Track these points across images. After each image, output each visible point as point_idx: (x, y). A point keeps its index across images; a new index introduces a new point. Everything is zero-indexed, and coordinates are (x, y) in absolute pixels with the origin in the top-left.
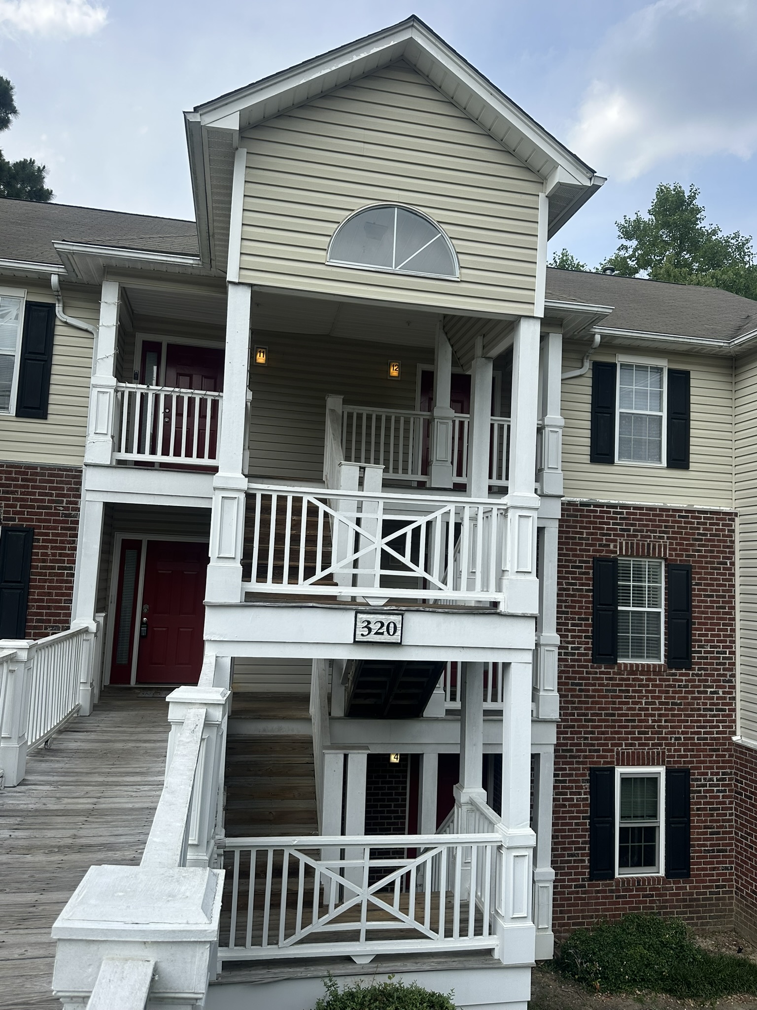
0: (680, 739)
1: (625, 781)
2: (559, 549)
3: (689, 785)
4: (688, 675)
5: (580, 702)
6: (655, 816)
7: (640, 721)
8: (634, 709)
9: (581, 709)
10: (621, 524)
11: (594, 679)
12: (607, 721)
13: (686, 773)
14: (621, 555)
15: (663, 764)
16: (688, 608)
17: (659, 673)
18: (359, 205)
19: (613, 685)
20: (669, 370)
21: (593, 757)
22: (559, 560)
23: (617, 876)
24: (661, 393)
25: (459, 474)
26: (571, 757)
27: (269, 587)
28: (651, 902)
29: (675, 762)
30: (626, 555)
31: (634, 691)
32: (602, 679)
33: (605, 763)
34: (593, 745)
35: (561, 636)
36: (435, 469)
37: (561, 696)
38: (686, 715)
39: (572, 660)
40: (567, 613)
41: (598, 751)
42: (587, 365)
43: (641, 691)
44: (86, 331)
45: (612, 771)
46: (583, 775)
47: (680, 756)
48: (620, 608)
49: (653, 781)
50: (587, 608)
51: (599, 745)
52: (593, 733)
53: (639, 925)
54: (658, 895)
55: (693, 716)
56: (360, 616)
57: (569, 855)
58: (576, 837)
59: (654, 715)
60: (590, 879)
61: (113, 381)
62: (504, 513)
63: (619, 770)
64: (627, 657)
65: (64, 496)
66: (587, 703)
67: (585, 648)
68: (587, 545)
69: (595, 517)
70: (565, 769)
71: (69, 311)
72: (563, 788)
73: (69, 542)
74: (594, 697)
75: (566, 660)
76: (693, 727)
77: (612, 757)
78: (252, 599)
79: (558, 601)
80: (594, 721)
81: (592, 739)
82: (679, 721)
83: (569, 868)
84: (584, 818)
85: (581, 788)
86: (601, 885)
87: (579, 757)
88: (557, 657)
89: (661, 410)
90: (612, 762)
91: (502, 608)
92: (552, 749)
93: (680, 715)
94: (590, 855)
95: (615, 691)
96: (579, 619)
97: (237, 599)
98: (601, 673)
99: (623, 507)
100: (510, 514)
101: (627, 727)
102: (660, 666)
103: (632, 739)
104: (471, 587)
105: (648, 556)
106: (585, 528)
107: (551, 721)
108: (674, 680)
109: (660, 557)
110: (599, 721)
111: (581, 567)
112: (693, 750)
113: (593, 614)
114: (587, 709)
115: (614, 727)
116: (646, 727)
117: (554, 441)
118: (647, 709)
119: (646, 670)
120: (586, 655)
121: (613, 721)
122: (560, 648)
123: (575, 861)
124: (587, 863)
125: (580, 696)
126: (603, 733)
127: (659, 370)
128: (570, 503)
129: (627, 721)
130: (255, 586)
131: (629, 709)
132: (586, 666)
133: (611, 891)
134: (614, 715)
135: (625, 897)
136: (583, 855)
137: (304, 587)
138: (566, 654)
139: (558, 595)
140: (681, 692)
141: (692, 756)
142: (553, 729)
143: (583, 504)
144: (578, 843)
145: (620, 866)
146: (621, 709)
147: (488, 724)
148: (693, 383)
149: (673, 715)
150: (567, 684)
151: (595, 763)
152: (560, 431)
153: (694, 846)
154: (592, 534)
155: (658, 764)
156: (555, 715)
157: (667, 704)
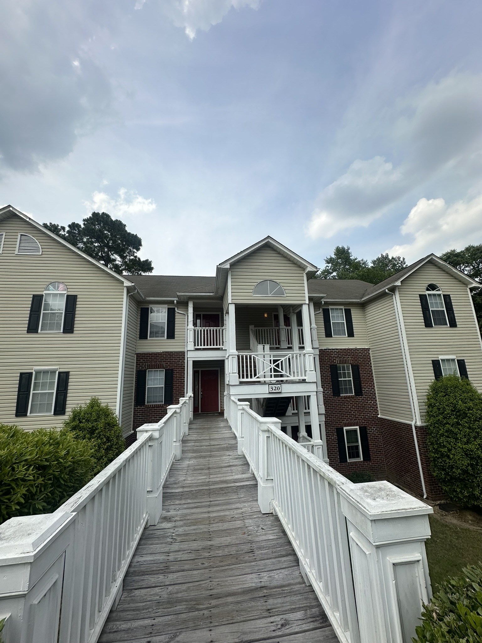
0: (362, 417)
1: (347, 431)
2: (320, 363)
3: (367, 432)
4: (362, 398)
5: (331, 408)
6: (358, 442)
7: (349, 413)
8: (347, 409)
9: (331, 410)
10: (337, 354)
11: (334, 401)
12: (339, 413)
13: (365, 428)
14: (338, 363)
15: (358, 426)
16: (359, 377)
17: (353, 398)
18: (259, 281)
19: (340, 402)
20: (345, 309)
21: (336, 425)
22: (320, 367)
23: (348, 461)
24: (343, 316)
25: (289, 344)
26: (330, 425)
27: (245, 380)
28: (360, 469)
29: (361, 425)
30: (339, 364)
31: (346, 404)
32: (336, 401)
33: (340, 426)
34: (336, 421)
35: (323, 389)
36: (282, 343)
37: (325, 407)
38: (363, 410)
39: (327, 396)
40: (324, 382)
41: (338, 423)
42: (321, 310)
43: (348, 404)
44: (184, 314)
45: (343, 428)
46: (334, 430)
47: (362, 423)
48: (339, 379)
49: (355, 431)
50: (330, 380)
51: (338, 421)
52: (336, 417)
53: (356, 475)
54: (362, 467)
55: (365, 410)
56: (270, 386)
57: (333, 455)
58: (334, 449)
59: (353, 411)
60: (340, 463)
61: (193, 327)
62: (304, 355)
63: (345, 428)
64: (343, 394)
65: (181, 359)
66: (333, 408)
67: (330, 392)
68: (327, 361)
69: (329, 353)
70: (328, 429)
71: (179, 309)
72: (329, 434)
73: (183, 372)
74: (335, 406)
75: (325, 396)
76: (366, 413)
77: (342, 424)
78: (241, 383)
79: (321, 379)
80: (335, 414)
81: (335, 419)
82: (361, 412)
83: (333, 459)
84: (336, 444)
85: (334, 434)
86: (344, 464)
87: (332, 425)
88: (322, 395)
89: (344, 321)
90: (342, 426)
91: (307, 381)
92: (324, 422)
93: (361, 410)
94: (339, 455)
95: (341, 404)
96: (328, 383)
97: (238, 383)
98: (336, 399)
99: (337, 349)
100: (306, 355)
101: (346, 415)
102: (353, 395)
103: (348, 418)
104: (298, 376)
105: (346, 363)
106: (326, 356)
107: (323, 414)
108: (358, 400)
109: (349, 363)
110: (337, 413)
111: (326, 368)
112: (366, 421)
113: (332, 382)
114: (333, 410)
115: (342, 415)
116: (351, 414)
117: (315, 332)
118: (351, 409)
119: (349, 397)
120: (331, 394)
121: (341, 413)
122: (323, 392)
123: (335, 457)
124: (338, 458)
125: (331, 407)
126: (339, 417)
127: (342, 309)
128: (321, 350)
129: (345, 413)
130: (242, 380)
131: (345, 409)
132: (331, 398)
133: (347, 466)
134: (341, 411)
135: (351, 468)
136: (337, 455)
137: (254, 379)
138: (325, 394)
139: (321, 377)
140: (360, 403)
141: (366, 422)
142: (324, 416)
143: (325, 350)
144: (335, 451)
145: (349, 458)
146: (343, 409)
147: (305, 416)
148: (352, 312)
149: (359, 410)
150: (326, 403)
151: (337, 426)
152: (316, 329)
153: (371, 450)
154: (329, 358)
155: (356, 426)
156: (324, 412)
157: (357, 407)
